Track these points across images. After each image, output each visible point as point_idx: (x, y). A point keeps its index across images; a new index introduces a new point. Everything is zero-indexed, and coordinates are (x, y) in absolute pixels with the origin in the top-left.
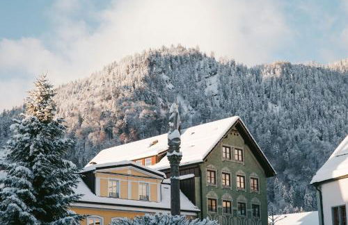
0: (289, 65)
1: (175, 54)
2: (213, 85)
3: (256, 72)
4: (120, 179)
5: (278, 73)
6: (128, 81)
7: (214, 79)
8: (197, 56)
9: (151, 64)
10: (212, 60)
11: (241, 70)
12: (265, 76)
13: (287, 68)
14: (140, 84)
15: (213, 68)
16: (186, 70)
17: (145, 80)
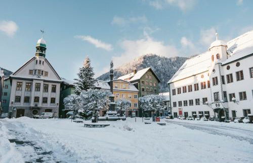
0: (178, 57)
1: (150, 55)
2: (159, 63)
3: (170, 59)
4: (118, 84)
5: (176, 59)
6: (139, 63)
7: (159, 61)
8: (155, 56)
9: (144, 58)
10: (159, 57)
11: (166, 59)
12: (172, 60)
13: (178, 58)
14: (142, 63)
15: (160, 59)
16: (153, 59)
17: (143, 62)
